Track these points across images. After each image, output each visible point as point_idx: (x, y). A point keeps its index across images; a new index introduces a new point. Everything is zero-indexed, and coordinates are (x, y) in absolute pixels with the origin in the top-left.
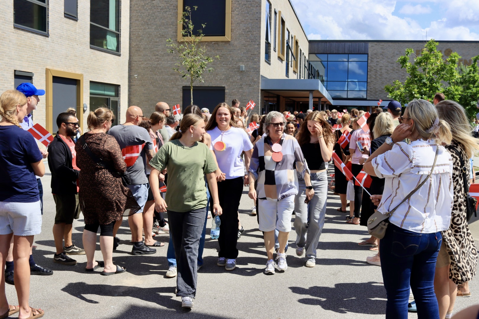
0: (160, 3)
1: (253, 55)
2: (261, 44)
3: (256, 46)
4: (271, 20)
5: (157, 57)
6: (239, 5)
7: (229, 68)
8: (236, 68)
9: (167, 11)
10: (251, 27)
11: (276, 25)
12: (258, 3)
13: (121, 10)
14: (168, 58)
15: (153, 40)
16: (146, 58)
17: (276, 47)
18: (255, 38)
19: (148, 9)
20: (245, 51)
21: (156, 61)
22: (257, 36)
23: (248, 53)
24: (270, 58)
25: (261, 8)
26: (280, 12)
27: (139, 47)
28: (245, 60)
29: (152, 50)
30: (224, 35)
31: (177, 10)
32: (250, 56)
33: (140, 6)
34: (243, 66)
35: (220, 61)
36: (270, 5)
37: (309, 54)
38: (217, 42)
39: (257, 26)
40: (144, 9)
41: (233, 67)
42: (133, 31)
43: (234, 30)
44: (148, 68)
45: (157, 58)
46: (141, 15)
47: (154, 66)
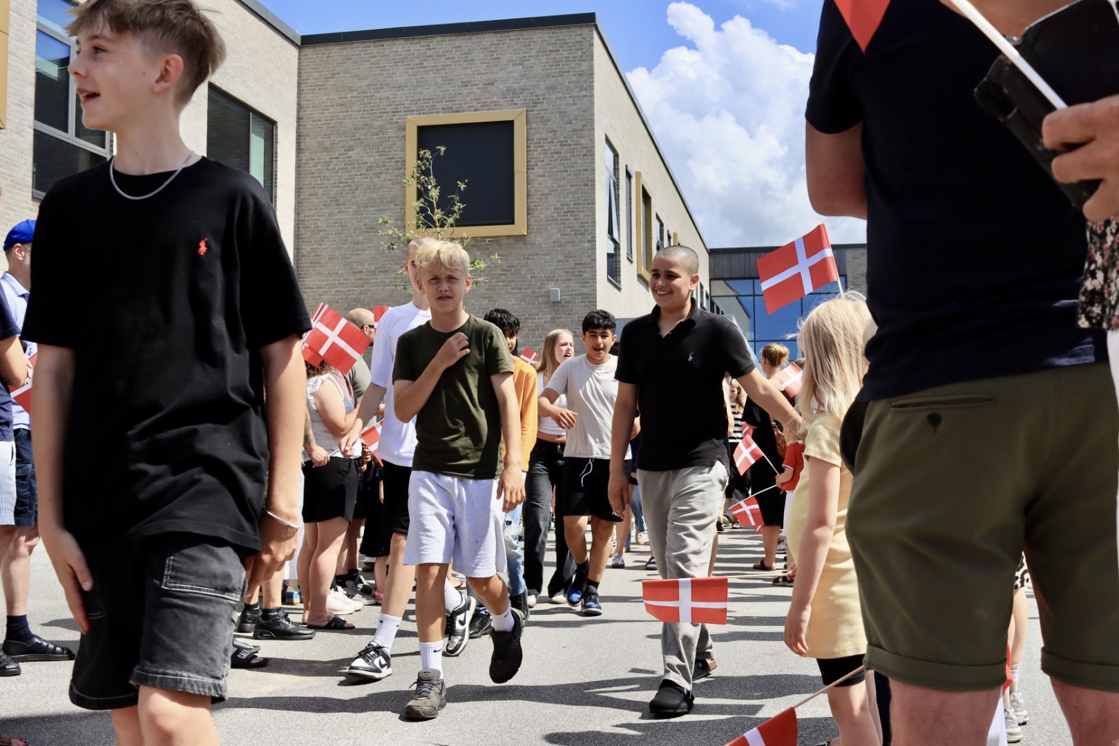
0: (365, 155)
1: (580, 264)
2: (597, 239)
3: (587, 245)
4: (618, 189)
5: (358, 276)
6: (545, 154)
7: (526, 296)
8: (541, 296)
9: (382, 173)
10: (572, 203)
11: (631, 203)
12: (587, 148)
13: (276, 171)
14: (385, 278)
15: (349, 239)
16: (334, 280)
17: (631, 252)
18: (583, 227)
19: (339, 169)
20: (561, 257)
21: (359, 287)
22: (586, 223)
23: (568, 261)
24: (620, 275)
25: (594, 159)
26: (638, 174)
27: (317, 255)
28: (561, 276)
29: (349, 260)
30: (513, 223)
31: (405, 169)
32: (573, 268)
33: (319, 163)
34: (556, 290)
35: (503, 282)
36: (616, 156)
37: (711, 280)
38: (496, 239)
39: (587, 200)
40: (329, 170)
41: (534, 295)
42: (304, 220)
43: (533, 210)
44: (338, 302)
45: (360, 279)
46: (323, 184)
47: (353, 296)
